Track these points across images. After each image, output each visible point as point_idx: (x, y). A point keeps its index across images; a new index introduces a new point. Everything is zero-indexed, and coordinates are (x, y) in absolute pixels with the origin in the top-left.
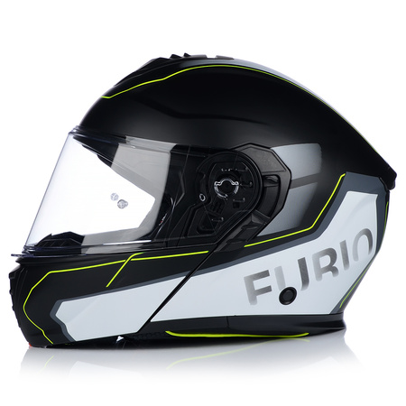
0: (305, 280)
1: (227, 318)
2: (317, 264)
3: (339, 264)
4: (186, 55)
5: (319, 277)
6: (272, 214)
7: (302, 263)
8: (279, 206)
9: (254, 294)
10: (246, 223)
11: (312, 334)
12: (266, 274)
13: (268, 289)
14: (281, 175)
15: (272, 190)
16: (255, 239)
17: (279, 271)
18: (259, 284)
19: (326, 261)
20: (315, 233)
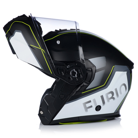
0: (104, 103)
1: (78, 117)
2: (107, 97)
3: (115, 96)
4: (60, 29)
5: (108, 101)
6: (90, 82)
7: (102, 97)
8: (92, 79)
9: (86, 109)
10: (82, 85)
11: (108, 120)
12: (90, 102)
13: (91, 107)
14: (92, 68)
15: (90, 74)
16: (85, 90)
17: (94, 100)
18: (88, 105)
19: (110, 95)
20: (106, 86)
